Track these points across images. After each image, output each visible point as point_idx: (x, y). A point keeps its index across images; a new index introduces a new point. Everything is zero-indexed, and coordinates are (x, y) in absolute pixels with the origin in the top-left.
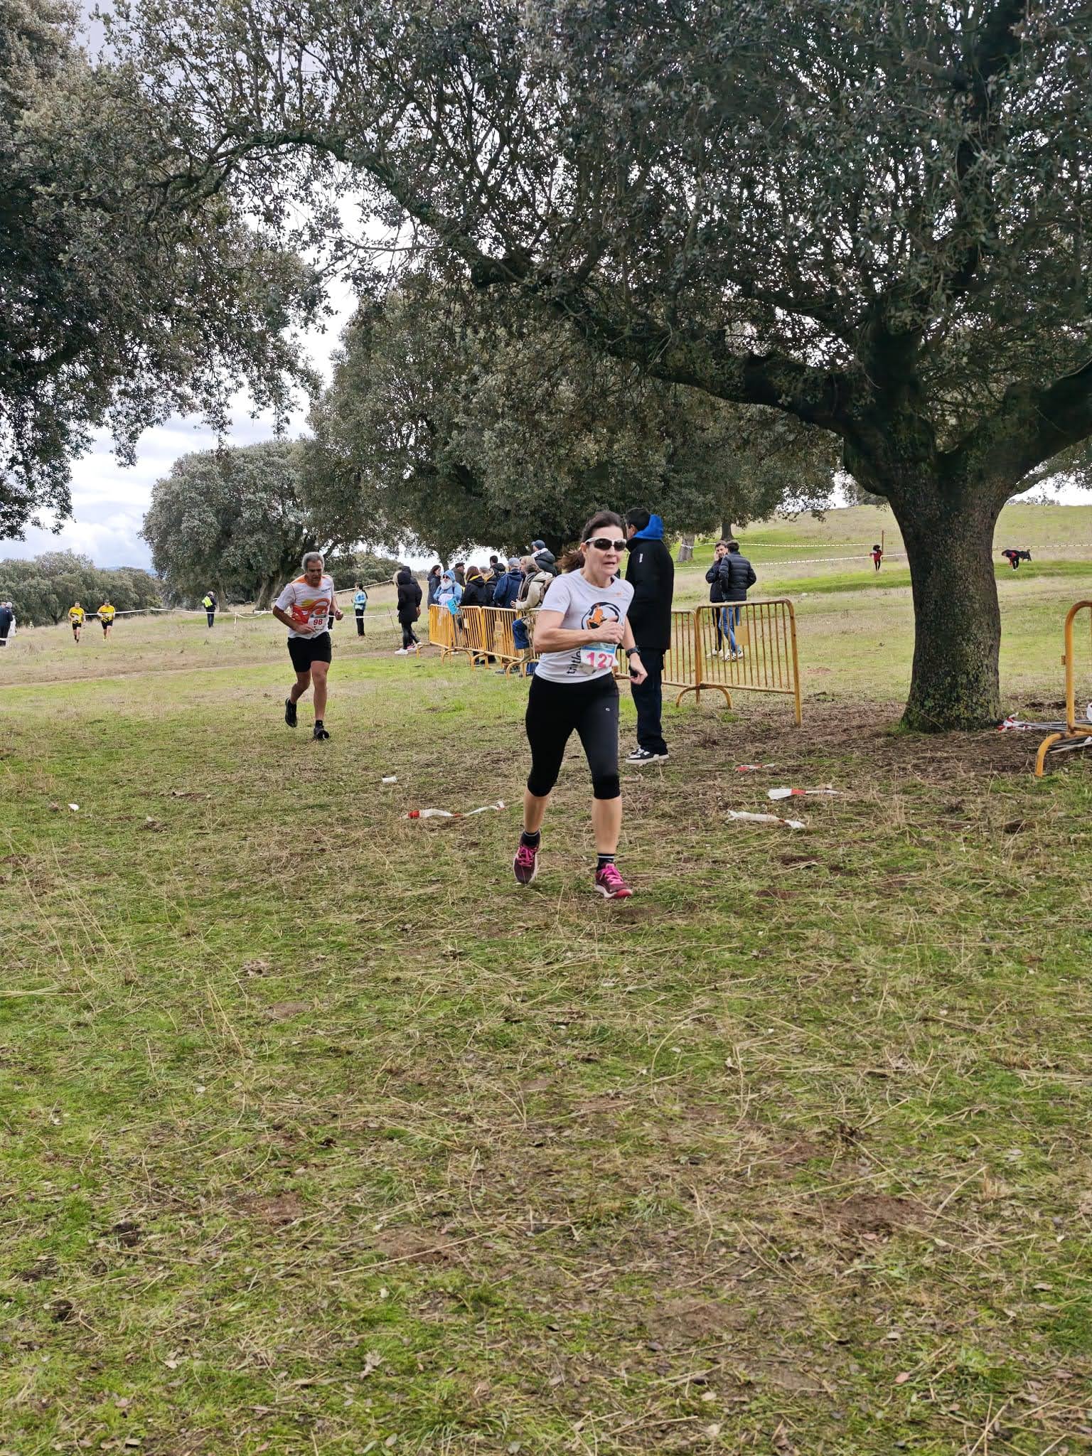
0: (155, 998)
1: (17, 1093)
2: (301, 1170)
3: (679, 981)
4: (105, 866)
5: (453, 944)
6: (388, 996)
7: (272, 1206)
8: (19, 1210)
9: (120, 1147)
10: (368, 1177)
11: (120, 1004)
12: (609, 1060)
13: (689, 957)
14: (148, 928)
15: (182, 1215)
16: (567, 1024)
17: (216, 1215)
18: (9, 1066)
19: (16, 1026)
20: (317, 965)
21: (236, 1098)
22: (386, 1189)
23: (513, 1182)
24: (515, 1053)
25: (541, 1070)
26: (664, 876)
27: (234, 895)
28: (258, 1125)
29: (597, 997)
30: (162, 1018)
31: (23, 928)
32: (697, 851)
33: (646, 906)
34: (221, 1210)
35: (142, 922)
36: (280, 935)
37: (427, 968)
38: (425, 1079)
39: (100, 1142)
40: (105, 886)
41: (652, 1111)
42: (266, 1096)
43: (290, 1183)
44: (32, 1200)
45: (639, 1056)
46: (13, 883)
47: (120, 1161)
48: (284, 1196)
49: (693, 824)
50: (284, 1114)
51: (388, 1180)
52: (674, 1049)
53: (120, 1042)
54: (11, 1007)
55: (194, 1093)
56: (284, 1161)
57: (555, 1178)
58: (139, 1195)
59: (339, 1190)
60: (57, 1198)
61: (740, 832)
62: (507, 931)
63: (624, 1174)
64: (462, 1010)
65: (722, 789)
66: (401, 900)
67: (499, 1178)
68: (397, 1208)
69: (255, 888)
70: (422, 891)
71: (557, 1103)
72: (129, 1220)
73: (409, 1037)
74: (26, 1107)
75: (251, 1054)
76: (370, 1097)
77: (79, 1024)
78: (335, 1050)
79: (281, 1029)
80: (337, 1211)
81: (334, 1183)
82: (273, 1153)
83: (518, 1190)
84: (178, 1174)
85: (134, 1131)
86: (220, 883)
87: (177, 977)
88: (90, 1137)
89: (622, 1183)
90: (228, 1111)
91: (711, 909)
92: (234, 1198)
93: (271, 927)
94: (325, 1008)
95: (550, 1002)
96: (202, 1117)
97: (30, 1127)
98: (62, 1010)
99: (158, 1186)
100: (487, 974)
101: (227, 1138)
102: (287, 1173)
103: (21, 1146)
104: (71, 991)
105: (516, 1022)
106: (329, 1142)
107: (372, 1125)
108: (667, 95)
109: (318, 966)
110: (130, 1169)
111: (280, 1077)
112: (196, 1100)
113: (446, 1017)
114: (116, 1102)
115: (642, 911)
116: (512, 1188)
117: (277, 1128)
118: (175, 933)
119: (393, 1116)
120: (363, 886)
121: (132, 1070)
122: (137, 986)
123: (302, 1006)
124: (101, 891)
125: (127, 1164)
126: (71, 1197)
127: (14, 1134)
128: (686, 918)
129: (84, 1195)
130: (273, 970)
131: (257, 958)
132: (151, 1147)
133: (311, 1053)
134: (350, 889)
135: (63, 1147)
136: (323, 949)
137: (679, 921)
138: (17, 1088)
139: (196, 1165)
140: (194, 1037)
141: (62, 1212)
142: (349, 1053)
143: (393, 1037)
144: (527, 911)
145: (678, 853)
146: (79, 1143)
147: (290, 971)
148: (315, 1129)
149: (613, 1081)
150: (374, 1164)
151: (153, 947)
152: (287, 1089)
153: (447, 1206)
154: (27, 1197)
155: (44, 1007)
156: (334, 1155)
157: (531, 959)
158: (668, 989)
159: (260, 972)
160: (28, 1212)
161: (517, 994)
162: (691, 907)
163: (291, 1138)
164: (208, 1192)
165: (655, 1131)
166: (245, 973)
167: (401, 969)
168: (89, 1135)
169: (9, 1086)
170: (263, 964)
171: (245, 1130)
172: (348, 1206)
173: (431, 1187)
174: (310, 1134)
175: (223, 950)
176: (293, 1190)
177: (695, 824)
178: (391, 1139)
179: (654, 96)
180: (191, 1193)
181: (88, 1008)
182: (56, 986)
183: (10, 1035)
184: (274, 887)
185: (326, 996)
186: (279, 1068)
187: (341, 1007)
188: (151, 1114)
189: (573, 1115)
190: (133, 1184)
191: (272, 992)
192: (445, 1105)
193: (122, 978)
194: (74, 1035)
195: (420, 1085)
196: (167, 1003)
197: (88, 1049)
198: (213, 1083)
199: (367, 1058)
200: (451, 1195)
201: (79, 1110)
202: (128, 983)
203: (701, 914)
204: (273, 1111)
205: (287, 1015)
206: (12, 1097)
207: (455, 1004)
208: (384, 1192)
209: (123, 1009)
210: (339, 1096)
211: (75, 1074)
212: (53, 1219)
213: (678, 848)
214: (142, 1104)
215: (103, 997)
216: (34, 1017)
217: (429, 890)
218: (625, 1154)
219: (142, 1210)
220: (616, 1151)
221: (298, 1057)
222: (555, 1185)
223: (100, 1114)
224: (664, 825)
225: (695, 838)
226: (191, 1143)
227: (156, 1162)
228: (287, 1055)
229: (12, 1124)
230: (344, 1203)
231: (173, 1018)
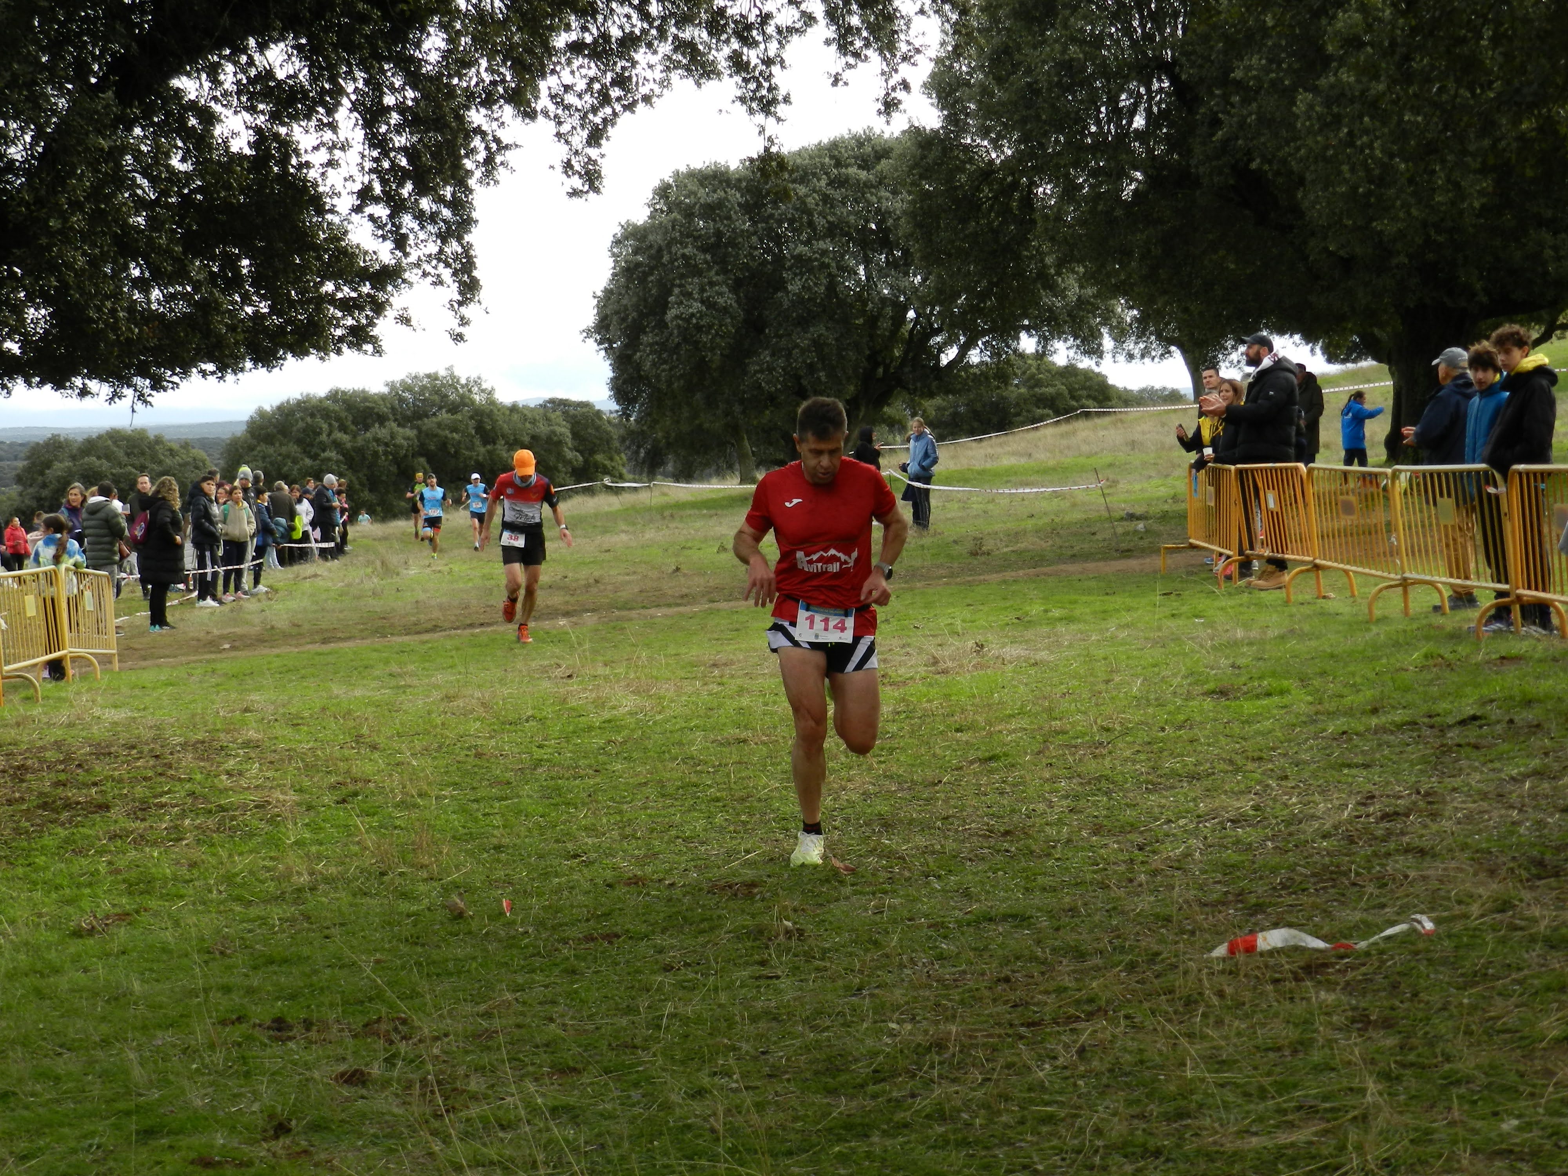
4: (570, 1053)
27: (853, 1128)
40: (572, 1101)
46: (386, 1084)
66: (1236, 1156)
69: (899, 1116)
70: (1284, 1138)
86: (820, 1100)
120: (1142, 1117)
124: (568, 1109)
134: (1117, 1129)
184: (940, 1115)
217: (1302, 1136)
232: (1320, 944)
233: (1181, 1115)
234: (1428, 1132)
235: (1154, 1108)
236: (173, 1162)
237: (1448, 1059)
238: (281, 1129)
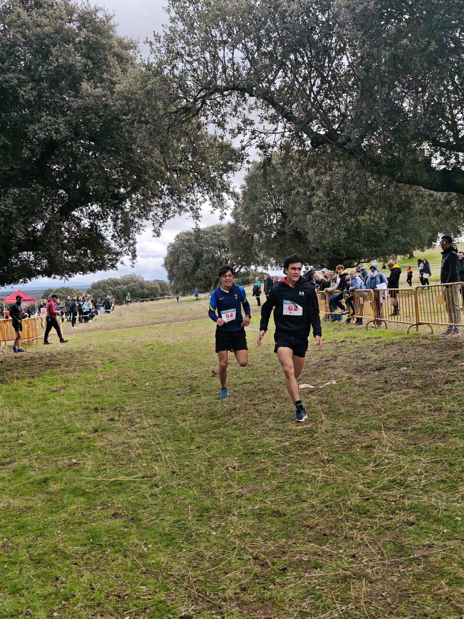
0: (186, 481)
1: (126, 533)
2: (272, 586)
3: (448, 478)
4: (158, 413)
5: (326, 454)
6: (299, 482)
7: (260, 608)
8: (131, 604)
9: (179, 566)
10: (309, 593)
11: (171, 484)
12: (423, 523)
13: (450, 464)
14: (180, 444)
15: (213, 612)
16: (395, 502)
17: (232, 613)
18: (121, 517)
19: (123, 494)
20: (262, 464)
21: (231, 539)
22: (319, 601)
23: (389, 600)
24: (371, 517)
25: (387, 529)
26: (425, 419)
27: (217, 427)
28: (246, 557)
29: (408, 486)
30: (191, 492)
31: (124, 443)
32: (438, 405)
33: (420, 436)
34: (233, 610)
35: (177, 441)
36: (242, 448)
37: (315, 467)
38: (327, 532)
39: (168, 563)
40: (158, 423)
41: (455, 556)
42: (247, 539)
43: (267, 595)
44: (137, 598)
45: (438, 521)
46: (119, 421)
47: (179, 575)
48: (266, 603)
49: (433, 392)
50: (258, 550)
51: (320, 597)
52: (457, 518)
53: (172, 505)
54: (121, 484)
55: (210, 535)
56: (262, 581)
57: (413, 599)
58: (189, 597)
59: (294, 600)
60: (150, 597)
61: (457, 396)
62: (352, 448)
63: (452, 599)
64: (338, 492)
65: (443, 374)
66: (295, 430)
67: (380, 598)
68: (327, 614)
69: (226, 424)
71: (401, 549)
72: (186, 613)
73: (313, 506)
74: (131, 541)
75: (236, 513)
76: (301, 541)
77: (152, 495)
78: (278, 512)
79: (248, 499)
80: (296, 614)
81: (291, 595)
82: (256, 575)
83: (393, 606)
84: (208, 584)
85: (184, 557)
86: (210, 421)
87: (196, 470)
88: (162, 560)
89: (452, 605)
90: (229, 547)
91: (455, 437)
92: (239, 602)
93: (237, 444)
94: (268, 488)
95: (383, 488)
96: (216, 550)
97: (133, 552)
98: (144, 486)
99: (199, 592)
100: (346, 471)
101: (230, 563)
102: (265, 588)
103: (130, 564)
104: (147, 477)
105: (368, 499)
106: (284, 569)
107: (304, 559)
108: (413, 46)
109: (263, 466)
110: (184, 580)
111: (252, 527)
112: (212, 539)
113: (330, 496)
114: (173, 539)
115: (418, 438)
116: (389, 604)
117: (256, 558)
118: (193, 447)
119: (315, 554)
120: (276, 423)
121: (179, 521)
122: (177, 475)
123: (257, 487)
124: (157, 425)
125: (182, 577)
126: (156, 597)
127: (126, 557)
128: (443, 442)
129: (162, 596)
130: (240, 467)
131: (232, 461)
132: (193, 567)
133: (265, 514)
134: (271, 425)
135: (149, 565)
136: (263, 456)
137: (440, 444)
138: (126, 530)
139: (216, 579)
140: (208, 503)
141: (152, 606)
142: (285, 515)
143: (305, 505)
144: (360, 439)
145: (429, 407)
146: (157, 563)
147: (249, 468)
148: (275, 560)
149: (428, 537)
150: (310, 583)
151: (183, 453)
152: (257, 535)
153: (356, 615)
154: (135, 596)
155: (136, 485)
156: (288, 578)
157: (366, 464)
158: (443, 481)
159: (234, 468)
160: (135, 606)
161: (364, 483)
162: (444, 436)
163: (264, 565)
164: (226, 598)
165: (461, 570)
166: (227, 468)
167: (303, 468)
168: (162, 558)
169: (122, 529)
170: (235, 464)
171: (239, 559)
172: (301, 612)
173: (344, 601)
174: (273, 564)
175: (216, 456)
176: (270, 599)
177: (434, 392)
178: (316, 568)
179: (407, 46)
180: (216, 597)
181: (157, 486)
182: (140, 474)
183: (121, 499)
184: (235, 423)
185: (267, 482)
186: (251, 522)
187: (276, 488)
188: (191, 547)
189: (411, 557)
190: (186, 589)
191: (241, 478)
192: (341, 548)
193: (171, 470)
194: (150, 500)
195: (325, 535)
196: (192, 484)
197: (157, 508)
198: (220, 530)
199: (294, 518)
200: (356, 608)
201: (156, 543)
202: (173, 473)
203: (451, 440)
204: (252, 548)
205: (250, 492)
206: (124, 535)
207: (333, 488)
208: (318, 603)
209: (172, 487)
210: (284, 540)
211: (152, 522)
212: (148, 611)
213: (427, 404)
214: (186, 541)
215: (162, 480)
216: (132, 490)
217: (308, 426)
218: (449, 584)
219: (193, 607)
220: (443, 582)
221: (259, 515)
222: (413, 603)
223: (166, 546)
224: (418, 392)
225: (436, 399)
226: (213, 566)
227: (197, 577)
228: (253, 515)
229: (125, 551)
230: (298, 609)
231: (195, 492)
232: (313, 387)
233: (284, 422)
234: (335, 425)
235: (279, 421)
236: (73, 439)
237: (339, 410)
238: (96, 431)
